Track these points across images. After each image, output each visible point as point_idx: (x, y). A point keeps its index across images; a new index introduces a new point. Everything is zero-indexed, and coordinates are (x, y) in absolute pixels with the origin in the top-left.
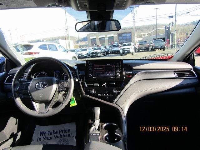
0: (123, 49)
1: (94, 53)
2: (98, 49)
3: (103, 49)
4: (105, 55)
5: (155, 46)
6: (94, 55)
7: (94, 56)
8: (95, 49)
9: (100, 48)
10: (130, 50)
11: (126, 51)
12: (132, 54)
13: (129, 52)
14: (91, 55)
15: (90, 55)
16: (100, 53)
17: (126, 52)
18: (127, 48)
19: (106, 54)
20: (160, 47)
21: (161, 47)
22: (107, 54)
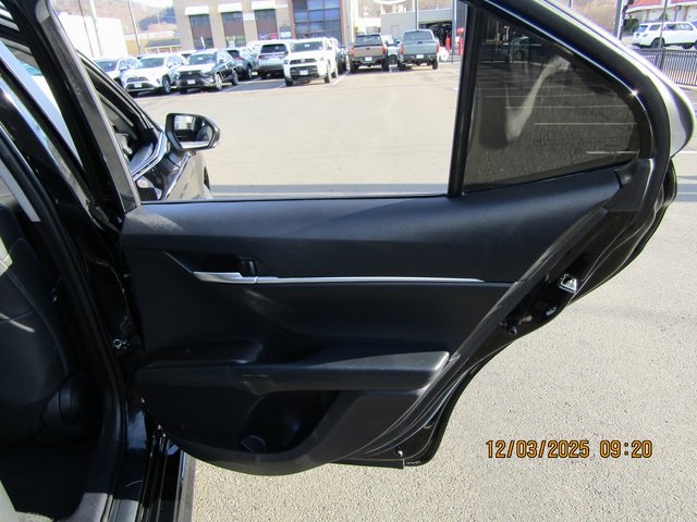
0: (293, 62)
1: (191, 77)
2: (206, 60)
3: (221, 62)
4: (234, 84)
5: (407, 52)
6: (191, 82)
7: (192, 86)
8: (195, 61)
9: (214, 58)
10: (315, 67)
11: (304, 68)
12: (327, 80)
13: (313, 75)
14: (178, 82)
15: (174, 84)
16: (210, 75)
17: (303, 73)
18: (307, 61)
19: (236, 79)
20: (421, 57)
21: (426, 55)
22: (240, 80)
